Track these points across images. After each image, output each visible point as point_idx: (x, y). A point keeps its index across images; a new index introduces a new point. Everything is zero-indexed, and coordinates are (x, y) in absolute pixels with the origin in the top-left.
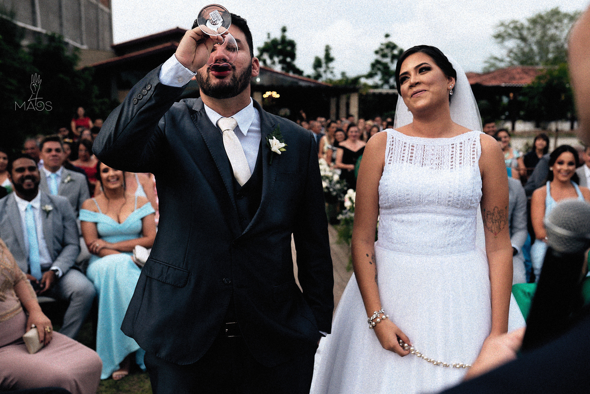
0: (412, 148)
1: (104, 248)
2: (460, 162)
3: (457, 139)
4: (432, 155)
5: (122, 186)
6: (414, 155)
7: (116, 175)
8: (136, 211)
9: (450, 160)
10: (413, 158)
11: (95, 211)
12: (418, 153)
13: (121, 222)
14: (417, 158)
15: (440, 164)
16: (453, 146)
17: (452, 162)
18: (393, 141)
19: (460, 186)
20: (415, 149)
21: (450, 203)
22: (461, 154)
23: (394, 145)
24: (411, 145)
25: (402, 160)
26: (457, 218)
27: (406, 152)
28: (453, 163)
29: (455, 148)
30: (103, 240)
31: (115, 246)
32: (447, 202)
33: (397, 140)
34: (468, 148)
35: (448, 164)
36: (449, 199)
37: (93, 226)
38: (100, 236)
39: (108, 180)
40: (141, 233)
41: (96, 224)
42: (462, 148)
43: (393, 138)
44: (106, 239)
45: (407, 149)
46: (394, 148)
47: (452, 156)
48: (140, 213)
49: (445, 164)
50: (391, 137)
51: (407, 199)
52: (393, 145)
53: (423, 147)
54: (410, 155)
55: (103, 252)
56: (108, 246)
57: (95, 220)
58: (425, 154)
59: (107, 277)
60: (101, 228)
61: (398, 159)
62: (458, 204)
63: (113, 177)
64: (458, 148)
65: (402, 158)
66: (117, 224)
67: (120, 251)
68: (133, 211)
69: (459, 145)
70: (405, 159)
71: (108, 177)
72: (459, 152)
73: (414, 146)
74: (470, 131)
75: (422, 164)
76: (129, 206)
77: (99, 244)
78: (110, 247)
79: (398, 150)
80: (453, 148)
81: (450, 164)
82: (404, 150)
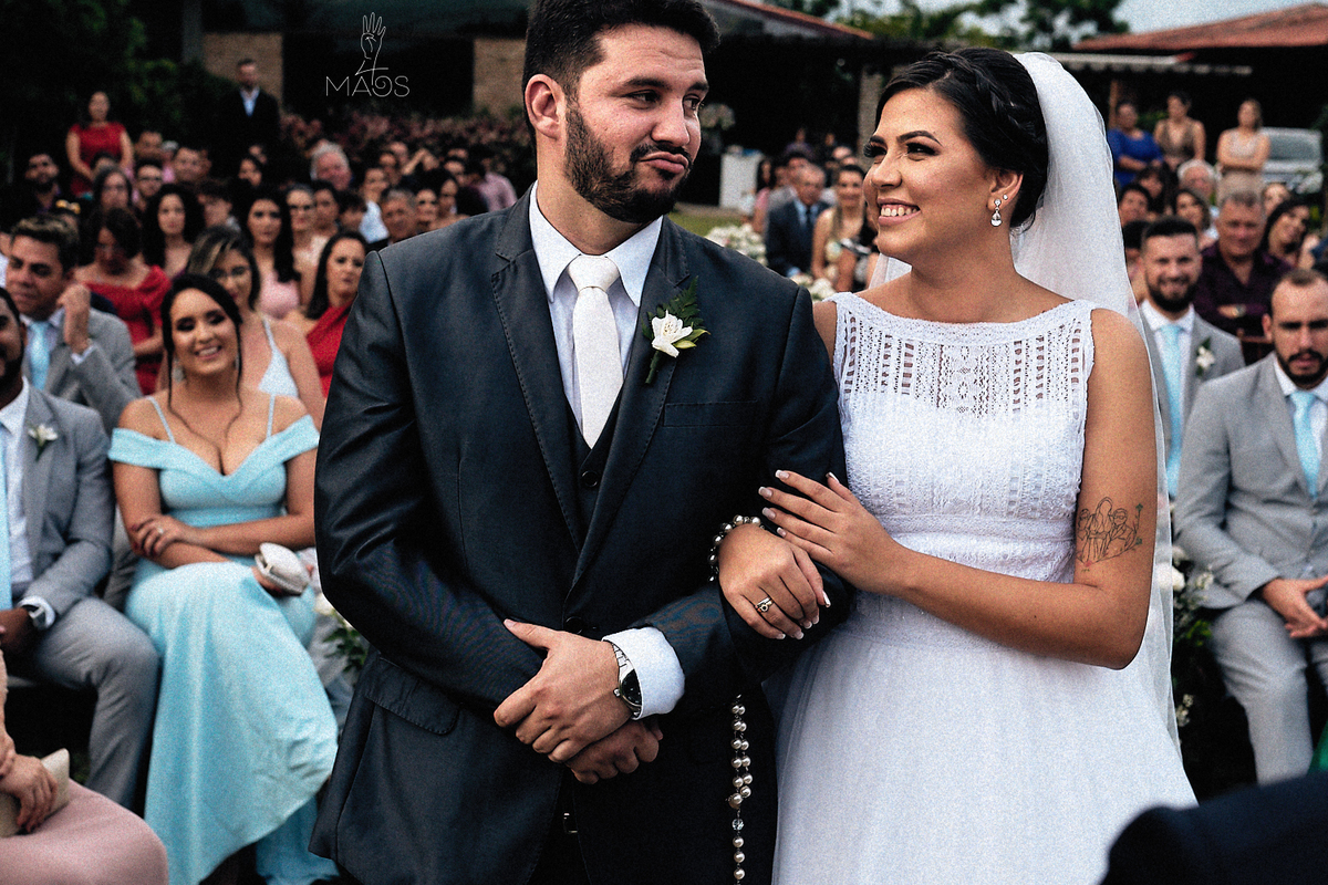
0: (909, 351)
1: (177, 541)
2: (1039, 391)
3: (1030, 328)
4: (964, 371)
5: (234, 364)
6: (913, 371)
7: (217, 337)
8: (269, 442)
9: (1012, 388)
10: (913, 381)
11: (157, 437)
12: (925, 365)
13: (228, 467)
14: (923, 378)
15: (984, 398)
16: (1018, 346)
17: (1016, 392)
18: (854, 329)
19: (1040, 462)
20: (915, 352)
21: (1013, 508)
22: (1039, 368)
23: (858, 340)
24: (904, 342)
25: (883, 383)
26: (1032, 545)
27: (892, 361)
28: (1021, 395)
29: (1024, 352)
30: (174, 518)
31: (209, 537)
32: (1005, 505)
33: (866, 328)
34: (1058, 351)
35: (1005, 398)
36: (1013, 497)
37: (149, 477)
38: (166, 508)
39: (192, 351)
40: (283, 503)
41: (158, 472)
42: (1045, 353)
43: (853, 320)
44: (184, 517)
45: (893, 353)
46: (857, 349)
47: (1017, 375)
48: (283, 447)
49: (998, 397)
50: (849, 317)
51: (898, 495)
52: (853, 339)
53: (938, 350)
54: (903, 370)
55: (177, 550)
56: (190, 536)
57: (155, 462)
58: (944, 368)
59: (184, 620)
60: (170, 485)
61: (872, 382)
62: (1034, 509)
63: (206, 343)
64: (1034, 354)
65: (880, 379)
66: (216, 473)
67: (221, 551)
68: (261, 441)
69: (1034, 345)
70: (890, 380)
71: (193, 342)
72: (1035, 363)
73: (912, 347)
74: (1067, 300)
75: (936, 398)
76: (250, 423)
77: (165, 528)
78: (195, 540)
79: (868, 355)
80: (1018, 352)
81: (1013, 397)
82: (886, 357)
